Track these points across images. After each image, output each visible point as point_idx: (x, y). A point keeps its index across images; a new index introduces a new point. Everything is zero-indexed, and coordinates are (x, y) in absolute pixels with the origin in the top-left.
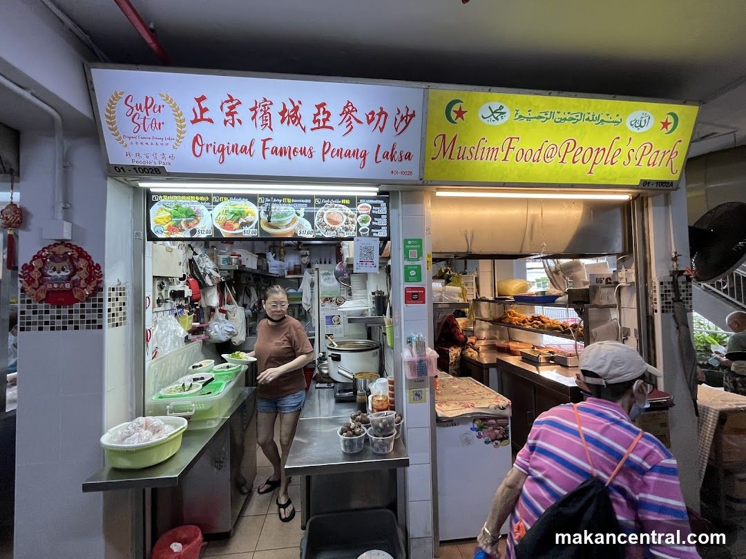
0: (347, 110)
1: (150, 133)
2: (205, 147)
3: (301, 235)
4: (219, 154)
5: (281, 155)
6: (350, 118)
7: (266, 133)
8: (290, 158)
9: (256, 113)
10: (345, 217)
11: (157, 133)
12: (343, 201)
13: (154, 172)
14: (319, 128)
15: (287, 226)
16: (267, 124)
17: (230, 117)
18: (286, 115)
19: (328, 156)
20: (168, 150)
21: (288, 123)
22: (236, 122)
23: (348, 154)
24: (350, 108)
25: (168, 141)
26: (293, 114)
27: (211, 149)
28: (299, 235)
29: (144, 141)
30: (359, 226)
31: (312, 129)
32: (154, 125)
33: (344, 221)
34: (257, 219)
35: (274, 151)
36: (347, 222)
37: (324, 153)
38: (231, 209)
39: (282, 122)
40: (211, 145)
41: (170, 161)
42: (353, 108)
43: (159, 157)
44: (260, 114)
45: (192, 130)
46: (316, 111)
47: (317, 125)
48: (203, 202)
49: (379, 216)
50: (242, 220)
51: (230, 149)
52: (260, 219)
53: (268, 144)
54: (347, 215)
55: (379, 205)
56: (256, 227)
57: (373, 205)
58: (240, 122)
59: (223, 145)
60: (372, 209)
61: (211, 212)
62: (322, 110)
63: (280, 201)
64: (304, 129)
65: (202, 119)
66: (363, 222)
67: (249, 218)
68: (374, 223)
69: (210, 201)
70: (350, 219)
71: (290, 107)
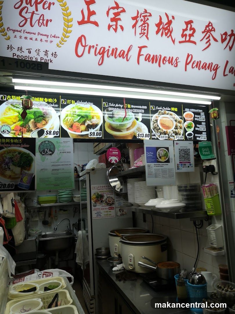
0: (208, 29)
1: (36, 29)
2: (87, 48)
3: (140, 138)
4: (99, 56)
5: (153, 63)
6: (209, 37)
7: (143, 41)
8: (159, 66)
9: (137, 22)
10: (175, 123)
11: (43, 30)
12: (173, 109)
13: (36, 68)
14: (185, 41)
15: (128, 129)
16: (145, 33)
17: (114, 23)
18: (161, 27)
19: (189, 67)
20: (52, 48)
21: (162, 35)
22: (119, 28)
23: (204, 67)
24: (210, 28)
25: (53, 39)
26: (167, 27)
27: (93, 50)
28: (137, 138)
29: (29, 36)
30: (185, 131)
31: (180, 42)
32: (41, 21)
33: (174, 127)
34: (101, 122)
35: (148, 58)
36: (176, 128)
37: (187, 64)
38: (78, 112)
39: (157, 32)
40: (93, 46)
41: (53, 58)
42: (213, 28)
43: (42, 54)
44: (140, 23)
45: (77, 31)
46: (185, 27)
47: (184, 39)
48: (52, 103)
49: (200, 123)
50: (88, 122)
51: (110, 52)
52: (104, 121)
53: (144, 52)
54: (176, 121)
55: (199, 114)
56: (101, 129)
57: (195, 113)
58: (122, 28)
59: (104, 48)
60: (194, 117)
61: (59, 114)
62: (189, 26)
63: (122, 106)
64: (174, 41)
65: (89, 21)
66: (189, 127)
67: (94, 121)
68: (196, 129)
69: (58, 103)
70: (179, 125)
71: (165, 21)
